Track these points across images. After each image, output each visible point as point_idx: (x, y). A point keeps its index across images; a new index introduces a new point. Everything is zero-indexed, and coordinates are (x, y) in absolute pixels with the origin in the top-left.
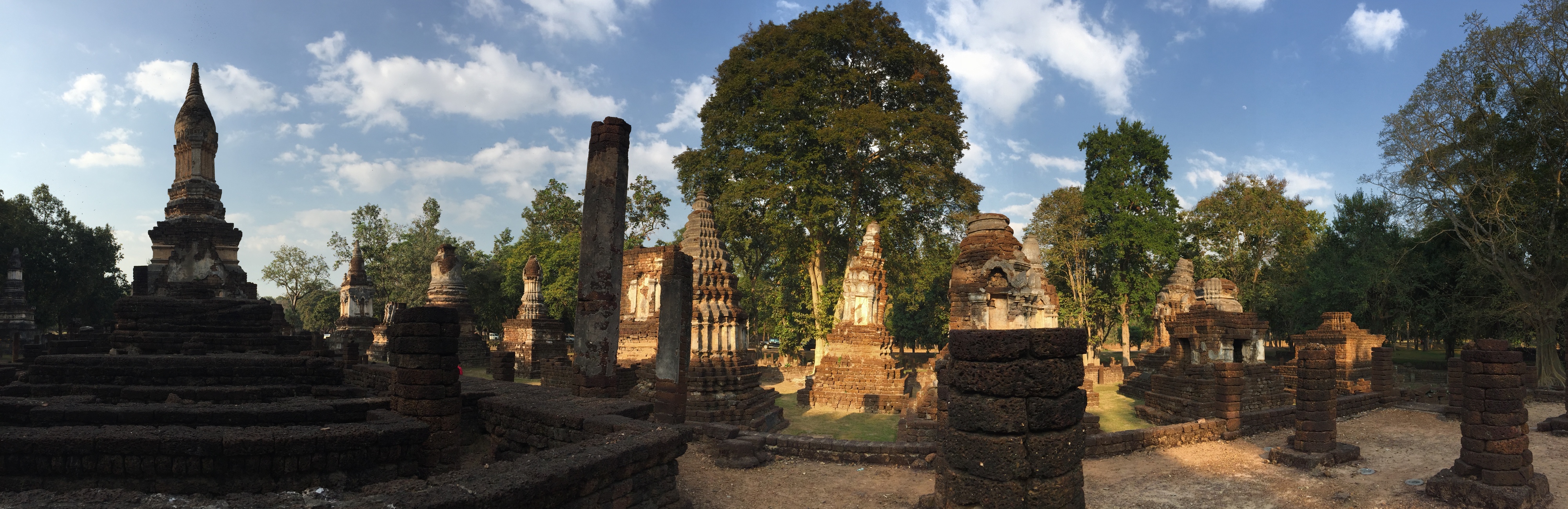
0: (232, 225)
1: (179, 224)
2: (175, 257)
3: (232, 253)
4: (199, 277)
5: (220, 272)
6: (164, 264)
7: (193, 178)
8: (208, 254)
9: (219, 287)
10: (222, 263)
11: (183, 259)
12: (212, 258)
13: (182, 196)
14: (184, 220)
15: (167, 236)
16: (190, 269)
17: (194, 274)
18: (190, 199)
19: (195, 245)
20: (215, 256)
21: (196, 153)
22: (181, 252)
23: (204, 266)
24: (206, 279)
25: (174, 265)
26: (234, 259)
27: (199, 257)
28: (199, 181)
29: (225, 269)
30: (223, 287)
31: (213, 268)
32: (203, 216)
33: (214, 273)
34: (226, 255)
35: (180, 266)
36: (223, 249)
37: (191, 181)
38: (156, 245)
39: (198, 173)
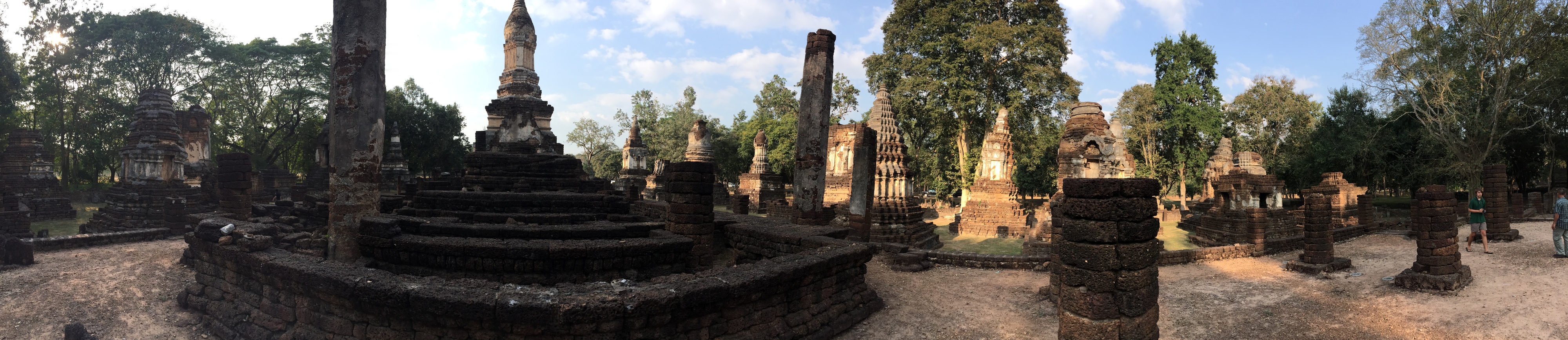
0: (546, 102)
1: (507, 101)
2: (504, 125)
3: (546, 122)
4: (523, 139)
5: (538, 136)
6: (496, 130)
7: (518, 68)
8: (529, 123)
9: (537, 146)
10: (539, 130)
11: (510, 126)
12: (532, 126)
13: (509, 81)
14: (511, 98)
15: (498, 110)
16: (515, 132)
17: (519, 137)
18: (515, 84)
19: (519, 117)
20: (534, 125)
21: (520, 50)
22: (509, 122)
23: (526, 132)
24: (528, 140)
25: (504, 130)
26: (547, 127)
27: (522, 125)
28: (522, 71)
29: (542, 134)
30: (540, 147)
31: (533, 133)
32: (526, 96)
33: (534, 136)
34: (541, 124)
35: (508, 131)
36: (540, 120)
37: (516, 70)
38: (491, 116)
39: (521, 64)
